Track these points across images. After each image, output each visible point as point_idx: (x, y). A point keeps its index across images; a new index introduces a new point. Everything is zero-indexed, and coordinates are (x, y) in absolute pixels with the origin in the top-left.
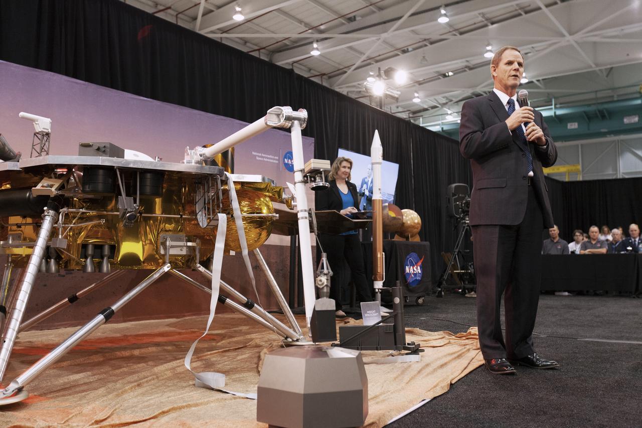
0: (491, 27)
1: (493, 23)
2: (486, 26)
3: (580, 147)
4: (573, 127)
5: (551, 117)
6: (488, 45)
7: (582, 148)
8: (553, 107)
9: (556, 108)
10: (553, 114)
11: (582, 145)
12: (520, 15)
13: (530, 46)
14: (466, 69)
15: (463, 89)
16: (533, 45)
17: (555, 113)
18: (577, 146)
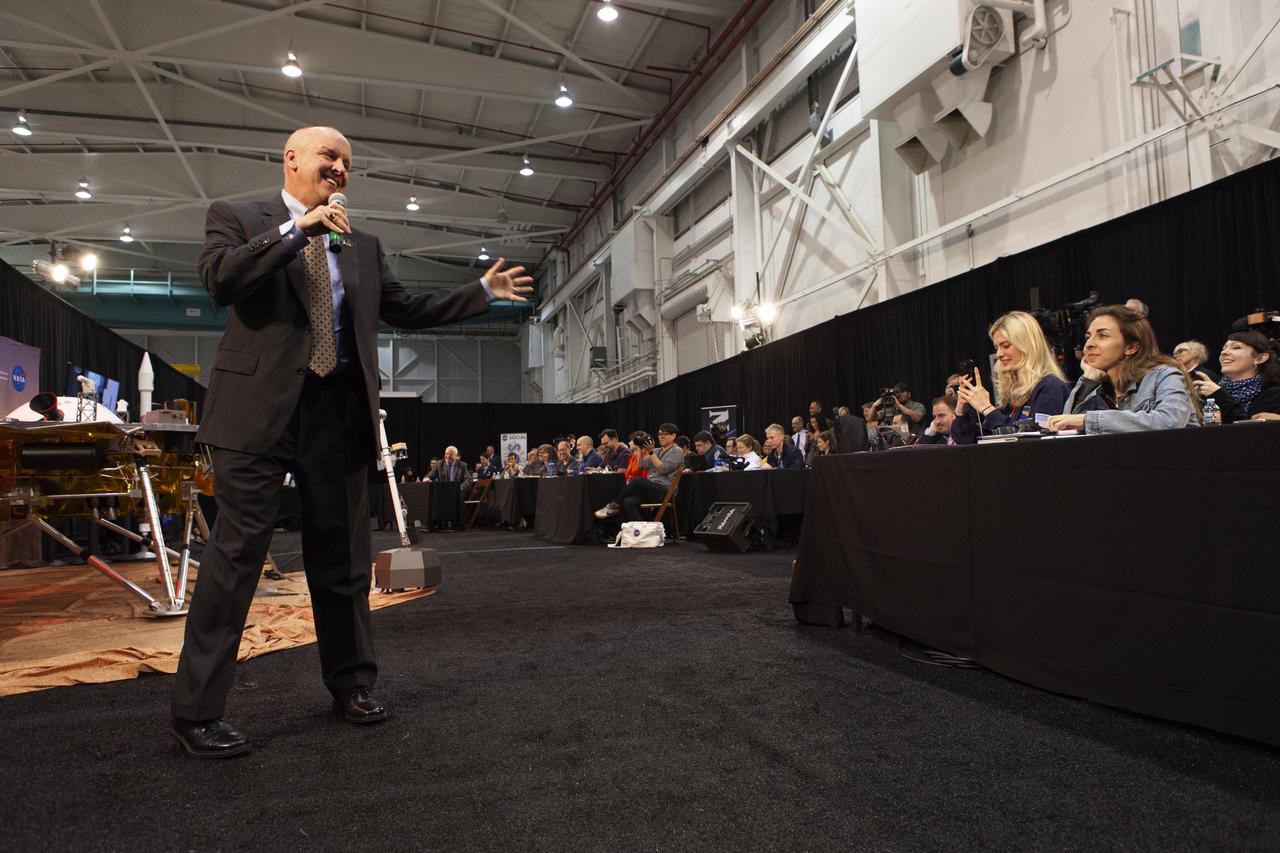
0: (87, 154)
1: (90, 151)
2: (80, 151)
3: (196, 341)
4: (193, 314)
5: (165, 296)
6: (83, 181)
7: (199, 342)
8: (169, 283)
9: (172, 285)
10: (168, 293)
11: (199, 338)
12: (137, 150)
13: (149, 198)
14: (29, 202)
15: (20, 231)
16: (153, 198)
17: (171, 292)
18: (194, 338)
